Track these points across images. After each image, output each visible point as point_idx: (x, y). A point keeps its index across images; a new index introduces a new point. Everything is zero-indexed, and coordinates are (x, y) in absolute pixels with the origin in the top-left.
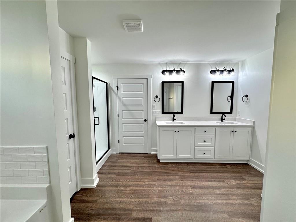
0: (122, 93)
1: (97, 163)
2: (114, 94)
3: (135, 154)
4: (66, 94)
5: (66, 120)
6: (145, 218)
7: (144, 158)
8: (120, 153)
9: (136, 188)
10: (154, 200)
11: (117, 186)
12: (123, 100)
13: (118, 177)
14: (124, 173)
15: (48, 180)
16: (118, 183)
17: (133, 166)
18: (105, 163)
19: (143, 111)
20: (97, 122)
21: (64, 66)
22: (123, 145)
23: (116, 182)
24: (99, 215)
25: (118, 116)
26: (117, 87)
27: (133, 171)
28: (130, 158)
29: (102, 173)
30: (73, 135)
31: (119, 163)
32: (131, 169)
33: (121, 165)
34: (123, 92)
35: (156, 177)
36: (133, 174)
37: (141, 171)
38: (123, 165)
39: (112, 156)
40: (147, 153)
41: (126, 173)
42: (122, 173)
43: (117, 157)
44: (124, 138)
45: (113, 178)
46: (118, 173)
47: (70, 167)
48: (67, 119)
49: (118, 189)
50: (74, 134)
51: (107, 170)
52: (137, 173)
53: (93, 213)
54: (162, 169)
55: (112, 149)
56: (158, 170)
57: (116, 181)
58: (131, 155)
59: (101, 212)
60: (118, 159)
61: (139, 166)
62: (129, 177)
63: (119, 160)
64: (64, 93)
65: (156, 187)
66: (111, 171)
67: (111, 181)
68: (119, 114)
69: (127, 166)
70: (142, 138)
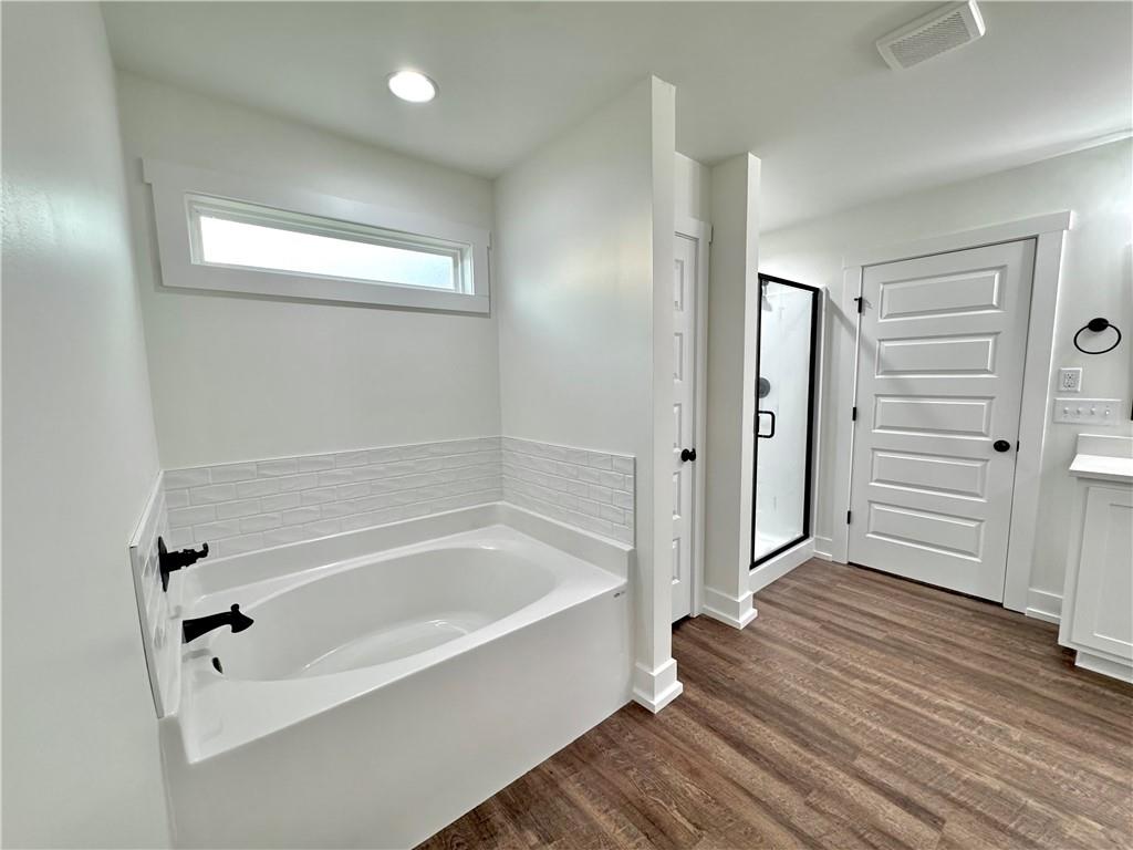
0: (881, 321)
1: (754, 565)
2: (843, 329)
3: (926, 590)
4: (681, 335)
5: (676, 409)
6: (909, 800)
7: (973, 619)
8: (850, 564)
9: (895, 698)
10: (977, 777)
11: (816, 657)
12: (883, 350)
13: (825, 633)
14: (854, 632)
15: (632, 539)
16: (822, 650)
17: (903, 627)
18: (784, 576)
19: (992, 398)
20: (765, 430)
21: (681, 259)
22: (869, 535)
23: (816, 644)
24: (741, 696)
25: (854, 419)
26: (860, 301)
27: (900, 641)
28: (897, 595)
29: (768, 602)
30: (690, 451)
31: (835, 592)
32: (890, 633)
33: (845, 601)
34: (889, 316)
35: (1021, 710)
36: (893, 650)
37: (938, 657)
38: (855, 605)
39: (813, 563)
40: (1000, 605)
41: (859, 634)
42: (845, 628)
43: (834, 572)
44: (877, 507)
45: (804, 628)
46: (829, 622)
47: (678, 539)
48: (680, 405)
49: (819, 667)
50: (694, 450)
51: (789, 598)
52: (913, 653)
53: (727, 685)
54: (1076, 697)
55: (817, 539)
56: (1045, 692)
57: (815, 641)
58: (903, 587)
59: (750, 695)
60: (840, 581)
61: (930, 636)
62: (870, 653)
63: (839, 585)
64: (677, 334)
65: (1012, 744)
66: (802, 607)
67: (797, 636)
68: (858, 410)
69: (874, 617)
70: (973, 525)
